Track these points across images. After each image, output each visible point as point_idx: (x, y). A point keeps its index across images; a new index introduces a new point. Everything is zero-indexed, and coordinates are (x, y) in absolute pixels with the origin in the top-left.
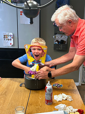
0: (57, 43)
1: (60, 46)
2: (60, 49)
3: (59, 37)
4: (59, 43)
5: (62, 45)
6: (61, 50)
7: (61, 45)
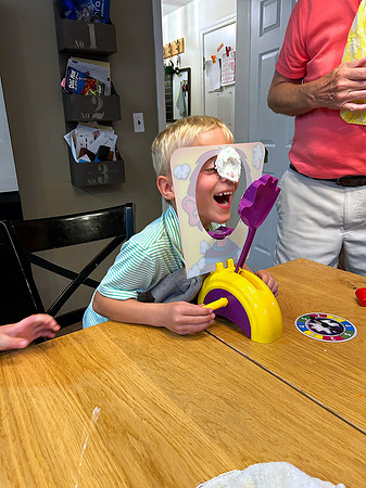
0: (86, 158)
1: (100, 169)
2: (100, 180)
3: (87, 139)
4: (96, 160)
5: (105, 167)
6: (106, 185)
7: (102, 167)
